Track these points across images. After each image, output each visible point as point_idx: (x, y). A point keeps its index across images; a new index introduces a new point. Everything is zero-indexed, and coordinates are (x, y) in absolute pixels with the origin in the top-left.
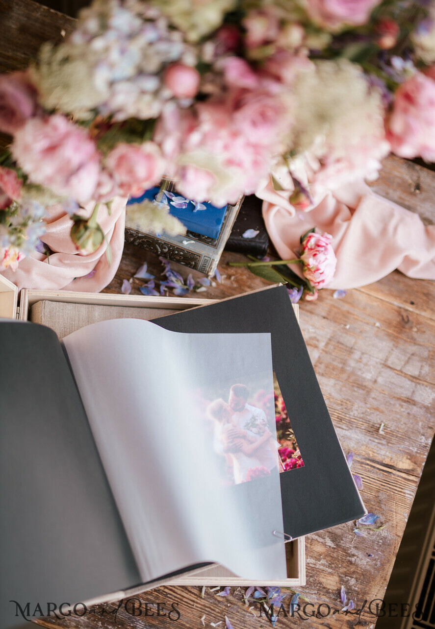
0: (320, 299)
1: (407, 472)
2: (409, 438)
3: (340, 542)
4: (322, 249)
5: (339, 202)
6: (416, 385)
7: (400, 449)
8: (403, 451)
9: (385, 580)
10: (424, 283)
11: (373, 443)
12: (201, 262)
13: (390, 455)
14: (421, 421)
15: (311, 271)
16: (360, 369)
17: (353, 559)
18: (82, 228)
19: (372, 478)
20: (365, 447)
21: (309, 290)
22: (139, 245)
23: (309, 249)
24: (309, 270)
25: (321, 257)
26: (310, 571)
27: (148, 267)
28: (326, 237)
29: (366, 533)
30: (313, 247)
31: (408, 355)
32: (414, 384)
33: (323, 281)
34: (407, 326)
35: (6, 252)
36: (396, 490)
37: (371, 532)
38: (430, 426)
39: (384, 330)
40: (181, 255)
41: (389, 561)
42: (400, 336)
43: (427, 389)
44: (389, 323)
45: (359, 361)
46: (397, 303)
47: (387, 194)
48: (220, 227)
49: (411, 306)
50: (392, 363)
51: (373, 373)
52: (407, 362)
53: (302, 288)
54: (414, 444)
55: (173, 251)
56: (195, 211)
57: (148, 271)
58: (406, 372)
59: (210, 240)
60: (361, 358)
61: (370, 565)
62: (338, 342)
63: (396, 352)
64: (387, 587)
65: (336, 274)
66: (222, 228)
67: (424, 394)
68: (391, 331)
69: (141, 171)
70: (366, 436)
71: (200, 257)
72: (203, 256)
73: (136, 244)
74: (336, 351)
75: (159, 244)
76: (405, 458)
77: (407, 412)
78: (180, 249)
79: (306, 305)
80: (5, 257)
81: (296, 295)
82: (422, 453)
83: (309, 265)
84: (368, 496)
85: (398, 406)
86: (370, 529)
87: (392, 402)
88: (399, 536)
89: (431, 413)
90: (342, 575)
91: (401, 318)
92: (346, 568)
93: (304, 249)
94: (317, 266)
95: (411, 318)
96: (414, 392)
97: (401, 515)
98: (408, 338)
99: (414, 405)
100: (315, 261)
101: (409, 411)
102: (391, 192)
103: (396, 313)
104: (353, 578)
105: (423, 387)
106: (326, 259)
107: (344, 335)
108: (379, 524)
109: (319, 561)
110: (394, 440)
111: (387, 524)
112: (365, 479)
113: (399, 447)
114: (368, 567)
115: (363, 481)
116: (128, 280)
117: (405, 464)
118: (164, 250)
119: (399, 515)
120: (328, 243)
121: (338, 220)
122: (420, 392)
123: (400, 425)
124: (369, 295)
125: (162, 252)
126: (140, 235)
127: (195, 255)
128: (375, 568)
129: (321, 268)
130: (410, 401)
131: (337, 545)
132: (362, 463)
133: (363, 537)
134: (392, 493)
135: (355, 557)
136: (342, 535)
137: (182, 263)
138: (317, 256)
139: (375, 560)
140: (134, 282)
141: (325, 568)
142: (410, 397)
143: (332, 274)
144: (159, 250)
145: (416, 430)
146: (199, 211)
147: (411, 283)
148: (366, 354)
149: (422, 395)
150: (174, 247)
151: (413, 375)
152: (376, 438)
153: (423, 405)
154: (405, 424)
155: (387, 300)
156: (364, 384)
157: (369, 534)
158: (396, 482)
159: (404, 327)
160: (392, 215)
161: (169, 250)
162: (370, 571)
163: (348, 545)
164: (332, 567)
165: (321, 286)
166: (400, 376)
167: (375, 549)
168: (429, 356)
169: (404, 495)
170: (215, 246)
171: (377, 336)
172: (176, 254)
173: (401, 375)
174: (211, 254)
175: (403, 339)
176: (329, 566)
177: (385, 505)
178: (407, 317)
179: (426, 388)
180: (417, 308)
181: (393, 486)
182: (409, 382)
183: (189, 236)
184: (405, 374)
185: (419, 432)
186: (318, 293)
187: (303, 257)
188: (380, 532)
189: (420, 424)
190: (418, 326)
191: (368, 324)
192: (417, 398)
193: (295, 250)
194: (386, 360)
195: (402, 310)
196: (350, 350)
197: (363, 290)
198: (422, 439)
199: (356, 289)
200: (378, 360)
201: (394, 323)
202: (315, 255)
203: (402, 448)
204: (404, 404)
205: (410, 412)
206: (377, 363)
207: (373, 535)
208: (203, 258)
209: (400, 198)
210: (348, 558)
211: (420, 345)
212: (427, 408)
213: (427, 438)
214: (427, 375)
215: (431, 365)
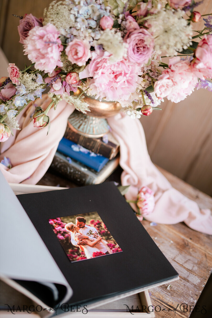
1: (181, 313)
2: (184, 296)
6: (190, 273)
8: (180, 302)
11: (163, 293)
13: (172, 301)
14: (191, 290)
15: (142, 202)
20: (158, 293)
25: (147, 195)
31: (187, 260)
32: (188, 273)
34: (187, 247)
38: (196, 294)
39: (175, 245)
42: (183, 250)
43: (196, 277)
44: (178, 244)
46: (183, 237)
49: (190, 240)
50: (178, 260)
52: (186, 262)
54: (186, 300)
56: (90, 156)
58: (185, 266)
63: (180, 256)
67: (194, 279)
70: (159, 288)
72: (90, 176)
73: (58, 167)
78: (79, 171)
89: (197, 288)
91: (184, 243)
95: (189, 245)
96: (188, 276)
98: (187, 252)
99: (188, 282)
103: (182, 240)
105: (193, 275)
106: (150, 197)
110: (175, 294)
113: (178, 299)
120: (151, 191)
122: (192, 277)
123: (179, 289)
124: (169, 229)
125: (70, 172)
127: (86, 174)
129: (147, 201)
130: (186, 280)
132: (155, 300)
138: (145, 195)
142: (186, 278)
144: (69, 170)
145: (188, 294)
150: (77, 169)
151: (189, 268)
152: (165, 291)
153: (193, 283)
154: (182, 289)
155: (178, 234)
159: (185, 247)
161: (74, 170)
166: (181, 267)
168: (198, 263)
171: (170, 246)
172: (77, 173)
173: (182, 267)
175: (185, 252)
178: (188, 243)
179: (195, 276)
180: (193, 241)
182: (186, 271)
184: (184, 267)
185: (190, 296)
189: (191, 292)
190: (193, 249)
191: (167, 240)
192: (189, 279)
194: (175, 258)
195: (185, 240)
197: (166, 226)
198: (191, 299)
200: (170, 257)
201: (181, 244)
203: (180, 300)
204: (182, 280)
205: (185, 284)
211: (193, 257)
212: (195, 286)
213: (194, 299)
214: (196, 271)
215: (199, 267)
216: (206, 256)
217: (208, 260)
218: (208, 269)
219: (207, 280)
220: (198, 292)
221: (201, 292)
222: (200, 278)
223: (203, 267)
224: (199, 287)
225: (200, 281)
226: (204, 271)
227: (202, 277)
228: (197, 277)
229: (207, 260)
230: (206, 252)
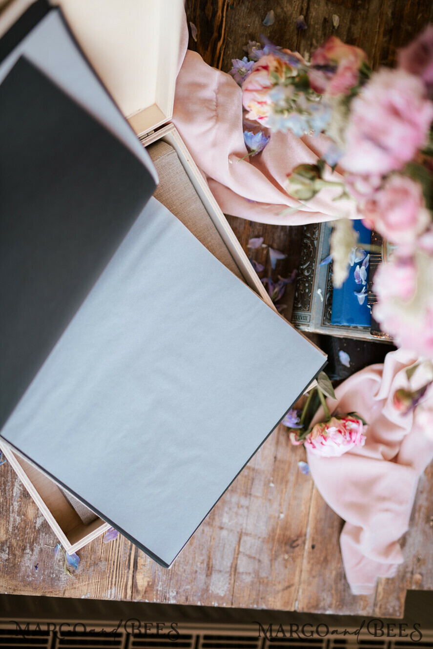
0: (294, 448)
1: (134, 585)
2: (171, 579)
3: (43, 532)
4: (348, 438)
5: (400, 443)
6: (228, 572)
7: (157, 572)
8: (155, 576)
9: (14, 590)
10: (337, 554)
12: (303, 313)
14: (192, 587)
15: (322, 432)
16: (230, 509)
17: (28, 551)
18: (311, 174)
19: (119, 550)
21: (301, 435)
22: (305, 243)
23: (344, 424)
24: (323, 430)
25: (340, 438)
26: (4, 508)
27: (283, 260)
28: (361, 439)
29: (59, 558)
30: (348, 428)
31: (257, 557)
32: (228, 569)
33: (314, 447)
34: (288, 547)
35: (265, 103)
36: (112, 579)
37: (61, 563)
38: (189, 597)
39: (277, 524)
40: (305, 290)
41: (35, 589)
42: (275, 543)
43: (227, 585)
44: (286, 528)
45: (239, 506)
46: (309, 531)
47: (422, 492)
48: (345, 324)
49: (310, 546)
50: (245, 542)
51: (230, 523)
52: (250, 557)
53: (301, 427)
54: (165, 585)
55: (308, 281)
56: (356, 294)
57: (279, 261)
58: (239, 559)
59: (328, 317)
60: (242, 507)
61: (26, 570)
62: (253, 479)
63: (258, 543)
64: (7, 595)
65: (325, 458)
66: (344, 326)
67: (220, 584)
68: (278, 531)
69: (397, 216)
71: (308, 310)
72: (309, 314)
73: (305, 241)
74: (244, 479)
75: (311, 265)
76: (149, 579)
77: (198, 569)
78: (310, 288)
79: (284, 435)
80: (259, 103)
81: (292, 422)
82: (158, 596)
83: (328, 428)
84: (98, 550)
85: (202, 558)
86: (64, 561)
87: (204, 552)
88: (64, 593)
89: (202, 595)
90: (8, 543)
91: (295, 539)
92: (17, 545)
93: (344, 419)
94: (329, 437)
95: (297, 549)
96: (220, 571)
97: (87, 590)
98: (275, 552)
99: (207, 576)
100: (334, 433)
101: (199, 571)
102: (425, 495)
103: (299, 533)
104: (9, 555)
105: (227, 579)
106: (339, 445)
107: (262, 483)
108: (71, 569)
109: (17, 515)
111: (74, 578)
112: (116, 542)
113: (158, 570)
114: (23, 569)
115: (113, 541)
116: (264, 243)
117: (142, 581)
118: (306, 271)
119: (86, 588)
120: (356, 442)
121: (382, 448)
122: (222, 579)
123: (181, 565)
124: (311, 499)
125: (303, 270)
126: (316, 242)
127: (309, 304)
128: (24, 576)
129: (328, 441)
130: (210, 570)
131: (39, 530)
133: (54, 555)
134: (108, 575)
135: (31, 553)
136: (51, 533)
137: (297, 294)
138: (339, 434)
139: (33, 574)
140: (263, 249)
141: (11, 523)
142: (214, 569)
143: (324, 455)
144: (305, 267)
145: (180, 584)
146: (356, 298)
147: (334, 540)
148: (248, 511)
149: (219, 581)
150: (312, 281)
151: (238, 566)
153: (209, 585)
154: (185, 571)
155: (310, 519)
156: (216, 517)
157: (59, 561)
158: (120, 576)
159: (286, 544)
160: (401, 502)
161: (308, 277)
162: (19, 572)
163: (41, 542)
164: (15, 530)
165: (308, 446)
166: (233, 552)
167: (44, 571)
168: (262, 578)
169: (109, 588)
170: (323, 324)
171: (270, 518)
172: (305, 284)
173: (235, 554)
174: (314, 321)
175: (273, 547)
176: (14, 527)
177: (94, 571)
178: (298, 545)
179: (228, 583)
180: (309, 553)
181: (116, 574)
182: (229, 564)
183: (327, 294)
184: (237, 558)
185: (179, 588)
186: (300, 445)
187: (334, 419)
188: (63, 572)
189: (188, 587)
190: (290, 559)
191: (280, 505)
192: (215, 577)
193: (339, 410)
194: (247, 534)
195: (303, 538)
196: (247, 494)
197: (314, 491)
198: (173, 593)
199: (313, 484)
200: (244, 525)
201: (288, 533)
202: (340, 432)
203: (158, 574)
204: (205, 565)
205: (198, 573)
206: (241, 525)
207: (59, 566)
208: (307, 314)
209: (420, 507)
210: (28, 545)
211: (271, 566)
212: (206, 590)
213: (175, 598)
214: (241, 581)
215: (252, 583)
216: (289, 587)
217: (280, 594)
218: (260, 600)
219: (233, 607)
220: (195, 598)
221: (199, 604)
222: (228, 593)
223: (259, 591)
224: (208, 598)
225: (222, 595)
226: (249, 595)
227: (233, 595)
228: (228, 588)
229: (278, 592)
230: (300, 584)
